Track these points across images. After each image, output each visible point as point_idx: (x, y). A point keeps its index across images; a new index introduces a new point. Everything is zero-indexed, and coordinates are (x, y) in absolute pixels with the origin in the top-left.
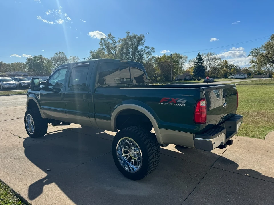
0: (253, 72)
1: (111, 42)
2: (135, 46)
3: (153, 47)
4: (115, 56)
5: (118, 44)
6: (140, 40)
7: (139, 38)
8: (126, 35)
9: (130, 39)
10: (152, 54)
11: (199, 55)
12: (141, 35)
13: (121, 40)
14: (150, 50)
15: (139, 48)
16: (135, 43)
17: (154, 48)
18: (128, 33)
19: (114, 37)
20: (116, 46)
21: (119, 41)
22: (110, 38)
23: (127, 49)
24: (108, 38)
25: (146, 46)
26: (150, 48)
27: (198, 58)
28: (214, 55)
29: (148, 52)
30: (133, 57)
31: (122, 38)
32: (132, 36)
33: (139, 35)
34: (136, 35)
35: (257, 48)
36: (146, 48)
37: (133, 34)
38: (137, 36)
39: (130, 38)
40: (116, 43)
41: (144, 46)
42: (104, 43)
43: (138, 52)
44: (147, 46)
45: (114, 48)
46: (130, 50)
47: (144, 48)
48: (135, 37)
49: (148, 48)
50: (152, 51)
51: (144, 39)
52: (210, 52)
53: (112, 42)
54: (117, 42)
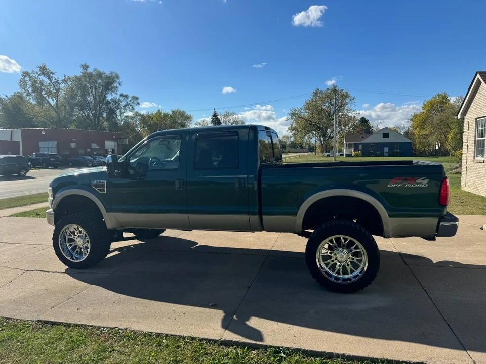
0: (288, 143)
1: (46, 80)
2: (100, 91)
3: (136, 96)
4: (57, 108)
5: (62, 86)
6: (109, 83)
7: (107, 77)
8: (81, 70)
9: (90, 79)
10: (135, 107)
11: (215, 115)
12: (112, 73)
13: (69, 78)
14: (130, 101)
15: (109, 97)
16: (99, 88)
17: (137, 98)
18: (85, 67)
19: (53, 74)
20: (58, 90)
21: (65, 81)
22: (44, 74)
23: (84, 96)
24: (40, 73)
25: (121, 94)
26: (130, 98)
27: (213, 120)
28: (235, 116)
29: (127, 104)
30: (96, 112)
31: (72, 75)
32: (94, 73)
33: (108, 73)
34: (101, 71)
35: (297, 109)
36: (123, 98)
37: (96, 70)
38: (104, 73)
39: (90, 76)
40: (59, 84)
41: (119, 93)
42: (29, 83)
43: (108, 103)
44: (125, 94)
45: (55, 93)
46: (90, 98)
47: (118, 97)
48: (100, 75)
49: (126, 96)
50: (135, 102)
51: (118, 81)
52: (227, 111)
53: (48, 82)
54: (60, 82)
